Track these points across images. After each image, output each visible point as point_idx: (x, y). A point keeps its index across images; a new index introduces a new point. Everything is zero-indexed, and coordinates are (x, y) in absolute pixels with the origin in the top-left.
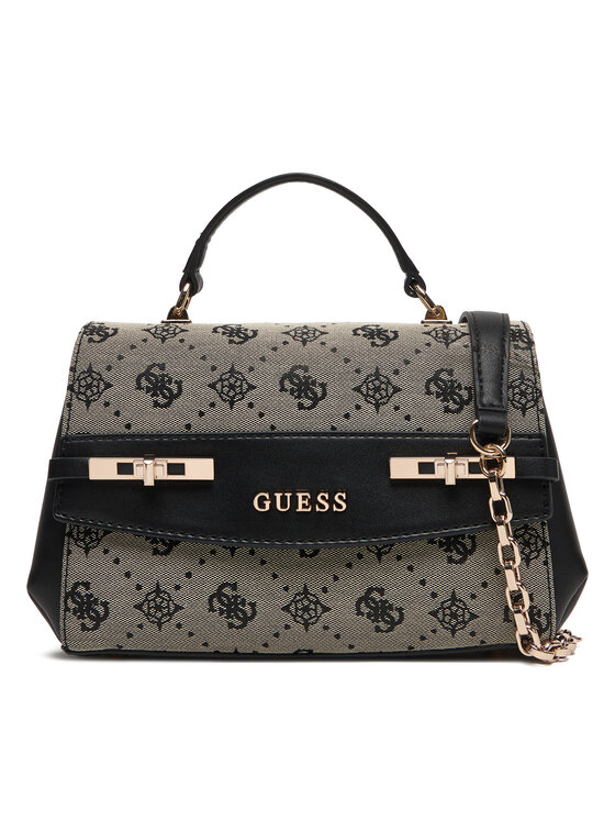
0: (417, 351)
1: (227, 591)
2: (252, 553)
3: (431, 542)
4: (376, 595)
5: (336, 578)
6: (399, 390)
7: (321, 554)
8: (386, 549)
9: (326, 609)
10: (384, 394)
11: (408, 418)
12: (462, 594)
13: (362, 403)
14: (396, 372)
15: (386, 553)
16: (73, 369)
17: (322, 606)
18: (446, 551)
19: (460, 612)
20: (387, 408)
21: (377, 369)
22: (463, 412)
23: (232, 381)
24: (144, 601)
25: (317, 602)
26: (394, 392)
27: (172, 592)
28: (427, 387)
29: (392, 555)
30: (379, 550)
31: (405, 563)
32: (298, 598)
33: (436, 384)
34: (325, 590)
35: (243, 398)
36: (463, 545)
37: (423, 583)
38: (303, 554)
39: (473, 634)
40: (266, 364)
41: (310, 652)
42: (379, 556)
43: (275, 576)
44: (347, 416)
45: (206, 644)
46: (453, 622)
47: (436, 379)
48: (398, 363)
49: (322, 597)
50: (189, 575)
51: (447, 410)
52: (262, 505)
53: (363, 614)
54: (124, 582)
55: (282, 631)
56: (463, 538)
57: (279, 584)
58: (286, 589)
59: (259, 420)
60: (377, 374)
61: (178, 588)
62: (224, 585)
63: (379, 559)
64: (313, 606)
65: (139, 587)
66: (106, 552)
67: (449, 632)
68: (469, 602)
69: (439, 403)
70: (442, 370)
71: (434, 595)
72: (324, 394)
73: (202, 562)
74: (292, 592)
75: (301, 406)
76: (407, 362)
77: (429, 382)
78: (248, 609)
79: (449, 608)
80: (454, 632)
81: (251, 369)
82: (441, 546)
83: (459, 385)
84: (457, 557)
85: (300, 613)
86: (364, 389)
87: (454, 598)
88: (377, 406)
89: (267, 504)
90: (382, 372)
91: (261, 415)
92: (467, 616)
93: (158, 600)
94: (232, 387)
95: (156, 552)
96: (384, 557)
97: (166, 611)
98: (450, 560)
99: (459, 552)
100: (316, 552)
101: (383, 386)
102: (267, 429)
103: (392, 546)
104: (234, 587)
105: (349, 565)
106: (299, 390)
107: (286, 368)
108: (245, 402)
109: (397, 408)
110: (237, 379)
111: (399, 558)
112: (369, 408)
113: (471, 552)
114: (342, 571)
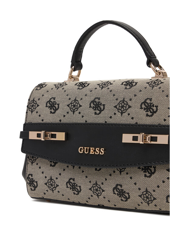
0: (141, 91)
1: (71, 181)
2: (80, 168)
3: (139, 168)
4: (119, 187)
5: (106, 180)
6: (131, 107)
7: (102, 170)
8: (123, 170)
9: (103, 191)
10: (125, 108)
11: (132, 118)
12: (150, 190)
13: (117, 112)
14: (131, 100)
15: (123, 171)
16: (29, 100)
17: (102, 190)
18: (144, 172)
19: (149, 197)
20: (125, 114)
21: (124, 99)
22: (153, 116)
23: (74, 104)
24: (47, 182)
25: (100, 188)
26: (128, 108)
27: (55, 180)
28: (141, 106)
29: (125, 172)
30: (121, 170)
31: (129, 176)
32: (94, 186)
33: (145, 105)
34: (102, 184)
35: (77, 110)
36: (151, 170)
37: (135, 184)
38: (96, 169)
39: (156, 205)
40: (87, 97)
41: (103, 206)
42: (121, 172)
43: (86, 177)
44: (111, 117)
45: (68, 199)
46: (148, 200)
47: (145, 102)
48: (132, 96)
49: (102, 186)
50: (60, 174)
51: (147, 115)
52: (81, 151)
53: (115, 194)
54: (42, 175)
55: (90, 197)
56: (151, 167)
57: (88, 180)
58: (90, 182)
59: (82, 119)
60: (124, 101)
61: (57, 178)
62: (71, 179)
63: (121, 173)
64: (99, 189)
65: (46, 177)
66: (37, 164)
67: (147, 204)
68: (153, 193)
69: (145, 113)
70: (148, 99)
71: (139, 189)
72: (104, 108)
73: (64, 170)
74: (92, 183)
75: (96, 113)
76: (135, 95)
77: (142, 103)
78: (78, 188)
79: (145, 194)
80: (148, 204)
81: (81, 99)
82: (142, 170)
83: (153, 105)
84: (148, 175)
85: (95, 191)
86: (118, 107)
87: (147, 191)
88: (122, 113)
89: (82, 150)
90: (126, 100)
91: (83, 117)
92: (152, 199)
93: (51, 182)
94: (74, 106)
95: (51, 165)
96: (122, 173)
97: (54, 186)
98: (145, 176)
99: (149, 173)
100: (100, 169)
101: (125, 105)
102: (84, 122)
103: (125, 168)
104: (74, 180)
105: (110, 175)
106: (96, 107)
107: (92, 98)
108: (78, 111)
109: (129, 114)
110: (76, 103)
111: (127, 174)
112: (119, 114)
113: (153, 173)
114: (108, 177)
